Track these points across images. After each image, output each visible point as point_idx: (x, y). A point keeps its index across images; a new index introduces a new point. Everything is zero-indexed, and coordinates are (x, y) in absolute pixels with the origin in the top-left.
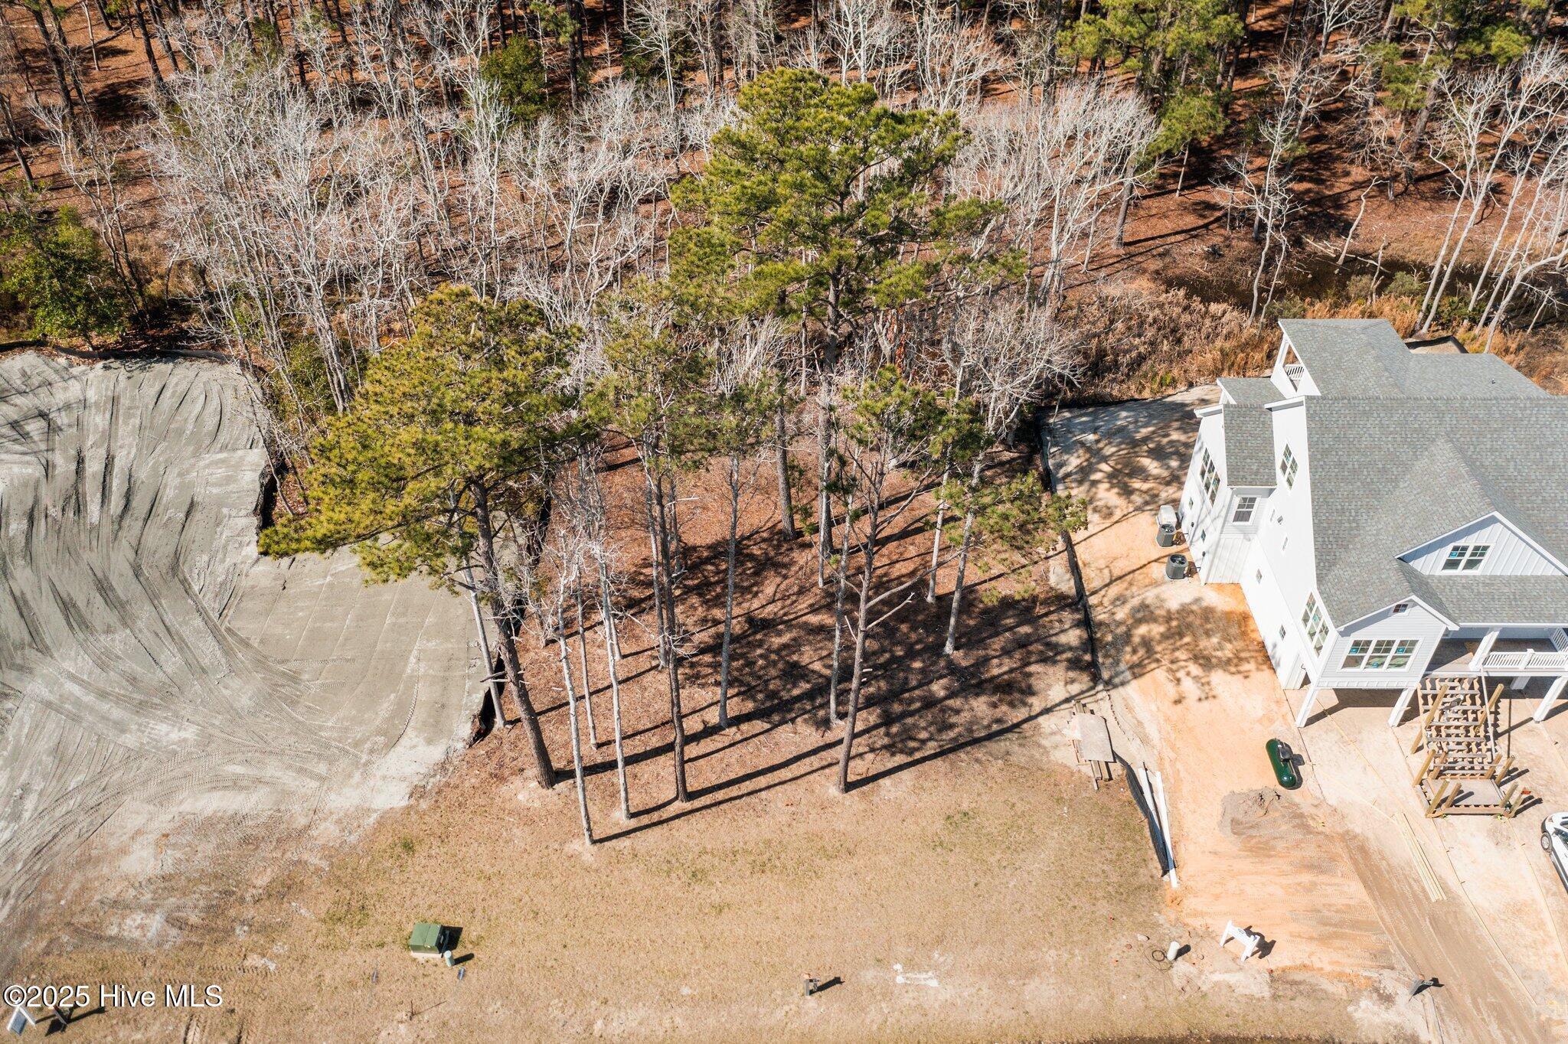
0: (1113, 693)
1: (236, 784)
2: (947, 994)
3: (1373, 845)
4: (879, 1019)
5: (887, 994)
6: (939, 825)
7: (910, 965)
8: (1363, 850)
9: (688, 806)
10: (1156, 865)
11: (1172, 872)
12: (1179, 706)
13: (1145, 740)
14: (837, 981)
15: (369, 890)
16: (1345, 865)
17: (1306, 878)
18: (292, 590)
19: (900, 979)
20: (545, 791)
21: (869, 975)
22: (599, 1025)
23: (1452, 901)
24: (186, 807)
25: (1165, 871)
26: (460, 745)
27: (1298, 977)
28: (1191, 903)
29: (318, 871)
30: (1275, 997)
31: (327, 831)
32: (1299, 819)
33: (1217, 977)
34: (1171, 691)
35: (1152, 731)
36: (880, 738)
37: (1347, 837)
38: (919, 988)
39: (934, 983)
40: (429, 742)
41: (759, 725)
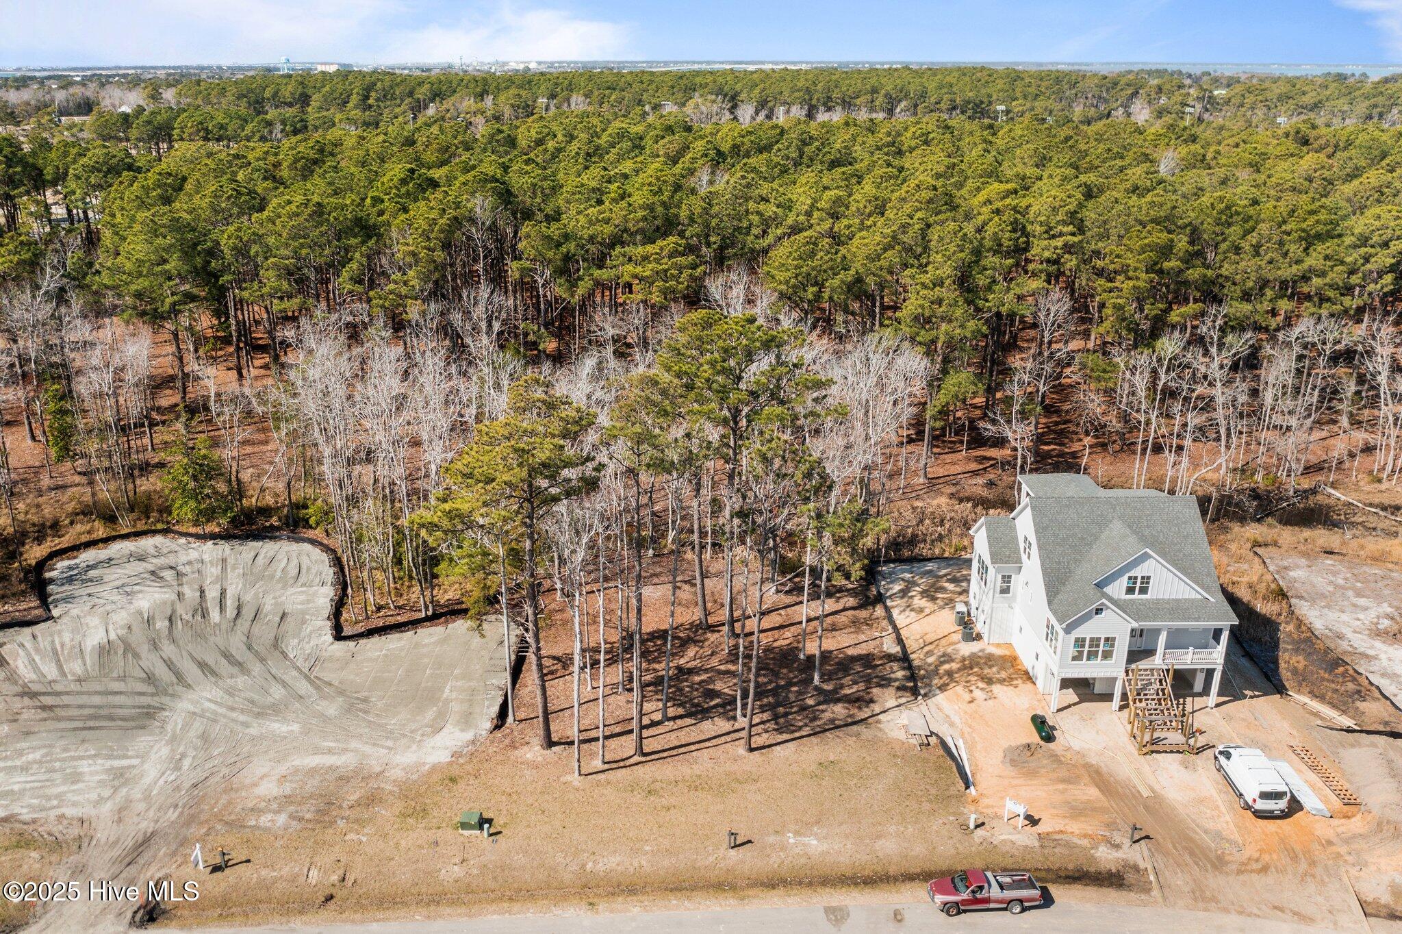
0: (929, 701)
1: (330, 751)
2: (824, 846)
3: (1104, 770)
4: (778, 861)
5: (783, 848)
6: (814, 767)
7: (797, 833)
8: (1098, 772)
9: (643, 759)
10: (962, 785)
11: (972, 788)
12: (972, 705)
13: (952, 724)
14: (749, 842)
15: (428, 801)
16: (1086, 779)
17: (1061, 787)
18: (358, 658)
19: (791, 841)
20: (545, 752)
21: (771, 839)
22: (590, 865)
23: (1157, 798)
24: (298, 762)
25: (967, 787)
26: (484, 733)
27: (1057, 837)
28: (985, 801)
29: (390, 792)
30: (1042, 847)
31: (396, 773)
32: (1055, 758)
33: (1002, 837)
34: (967, 697)
35: (956, 719)
36: (772, 725)
37: (1087, 766)
38: (804, 845)
39: (815, 842)
40: (462, 730)
41: (688, 721)
